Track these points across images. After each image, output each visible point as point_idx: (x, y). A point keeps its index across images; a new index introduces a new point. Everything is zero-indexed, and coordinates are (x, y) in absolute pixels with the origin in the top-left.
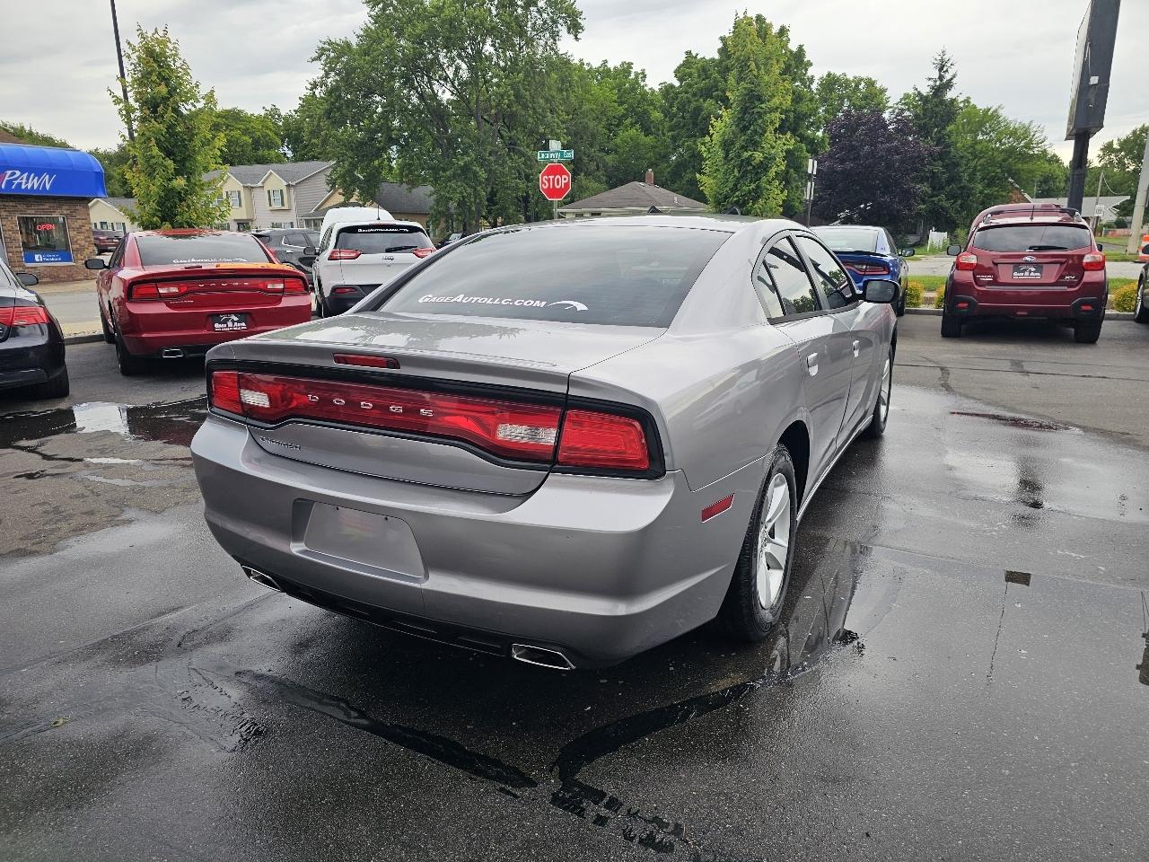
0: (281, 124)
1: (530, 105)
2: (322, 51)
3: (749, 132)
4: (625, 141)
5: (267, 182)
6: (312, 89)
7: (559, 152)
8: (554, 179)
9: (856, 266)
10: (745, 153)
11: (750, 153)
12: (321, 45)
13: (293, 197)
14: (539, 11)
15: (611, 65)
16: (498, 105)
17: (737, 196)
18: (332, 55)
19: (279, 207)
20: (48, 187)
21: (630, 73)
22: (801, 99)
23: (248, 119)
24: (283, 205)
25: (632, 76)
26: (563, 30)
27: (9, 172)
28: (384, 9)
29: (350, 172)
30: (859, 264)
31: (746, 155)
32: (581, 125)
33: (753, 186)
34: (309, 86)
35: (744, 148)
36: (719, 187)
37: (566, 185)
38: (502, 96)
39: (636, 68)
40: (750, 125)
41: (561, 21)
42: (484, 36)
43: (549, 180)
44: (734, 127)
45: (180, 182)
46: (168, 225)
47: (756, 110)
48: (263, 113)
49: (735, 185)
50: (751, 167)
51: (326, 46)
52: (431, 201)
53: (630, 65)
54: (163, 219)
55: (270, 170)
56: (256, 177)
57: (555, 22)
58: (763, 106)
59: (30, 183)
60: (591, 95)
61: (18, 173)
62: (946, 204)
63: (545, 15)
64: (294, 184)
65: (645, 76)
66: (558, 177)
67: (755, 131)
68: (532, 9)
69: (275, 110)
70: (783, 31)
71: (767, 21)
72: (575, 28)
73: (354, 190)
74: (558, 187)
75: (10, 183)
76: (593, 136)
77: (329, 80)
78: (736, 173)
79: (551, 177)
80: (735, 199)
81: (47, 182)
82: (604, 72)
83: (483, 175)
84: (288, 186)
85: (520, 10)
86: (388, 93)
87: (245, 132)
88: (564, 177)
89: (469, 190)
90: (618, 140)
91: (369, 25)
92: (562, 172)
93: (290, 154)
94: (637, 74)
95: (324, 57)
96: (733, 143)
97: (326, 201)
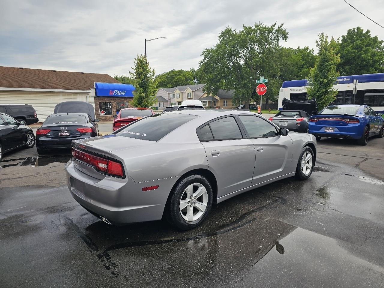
0: (195, 73)
1: (268, 63)
2: (204, 52)
3: (323, 72)
4: (304, 73)
5: (187, 90)
6: (200, 63)
7: (263, 80)
8: (261, 89)
9: (346, 120)
11: (323, 79)
12: (204, 50)
13: (194, 95)
14: (273, 34)
15: (301, 48)
16: (257, 64)
17: (318, 94)
18: (207, 53)
19: (189, 98)
20: (124, 94)
21: (307, 50)
22: (376, 55)
23: (185, 72)
24: (191, 97)
25: (308, 51)
26: (281, 39)
27: (115, 91)
28: (224, 38)
29: (209, 87)
30: (347, 119)
31: (321, 80)
32: (287, 69)
33: (324, 90)
34: (199, 63)
35: (321, 78)
37: (265, 90)
38: (258, 61)
39: (310, 48)
40: (323, 70)
41: (280, 36)
42: (255, 43)
43: (259, 89)
44: (318, 71)
45: (143, 94)
46: (140, 106)
47: (325, 65)
48: (190, 70)
49: (318, 90)
50: (323, 84)
51: (206, 50)
52: (233, 95)
53: (308, 47)
54: (139, 104)
55: (188, 87)
56: (184, 89)
57: (278, 37)
58: (327, 63)
59: (120, 93)
60: (292, 58)
61: (117, 91)
63: (275, 35)
64: (194, 91)
65: (313, 51)
66: (262, 88)
67: (325, 72)
68: (271, 33)
69: (194, 69)
70: (368, 31)
71: (361, 29)
72: (285, 38)
73: (210, 92)
74: (262, 91)
75: (115, 94)
76: (292, 72)
77: (205, 60)
78: (318, 86)
79: (260, 88)
81: (124, 93)
82: (298, 50)
83: (250, 86)
84: (193, 91)
85: (266, 35)
86: (223, 63)
87: (184, 76)
88: (264, 88)
89: (245, 91)
90: (301, 73)
91: (219, 43)
92: (264, 86)
93: (197, 82)
94: (310, 51)
95: (204, 54)
96: (318, 75)
97: (202, 96)
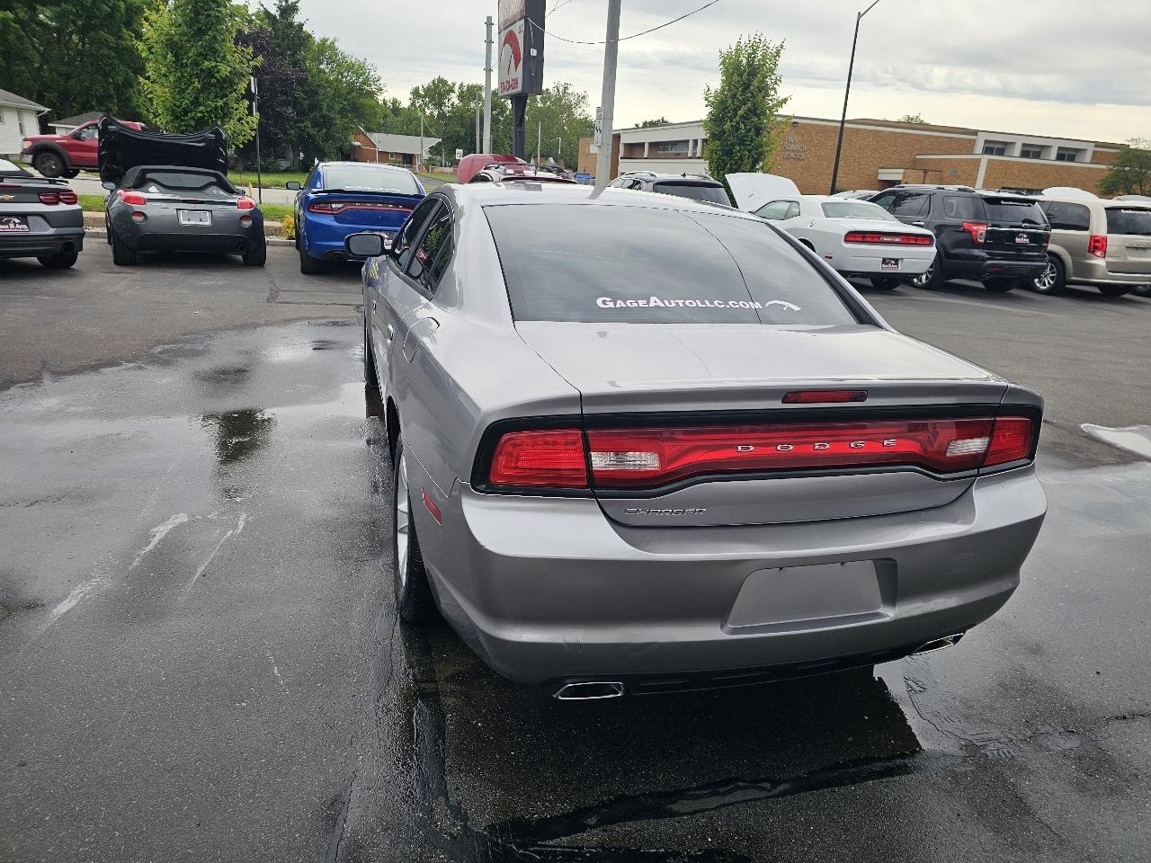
3: (207, 37)
10: (207, 63)
11: (212, 63)
35: (204, 56)
36: (174, 98)
49: (196, 99)
50: (213, 81)
62: (311, 131)
67: (214, 38)
80: (199, 115)
96: (185, 47)
